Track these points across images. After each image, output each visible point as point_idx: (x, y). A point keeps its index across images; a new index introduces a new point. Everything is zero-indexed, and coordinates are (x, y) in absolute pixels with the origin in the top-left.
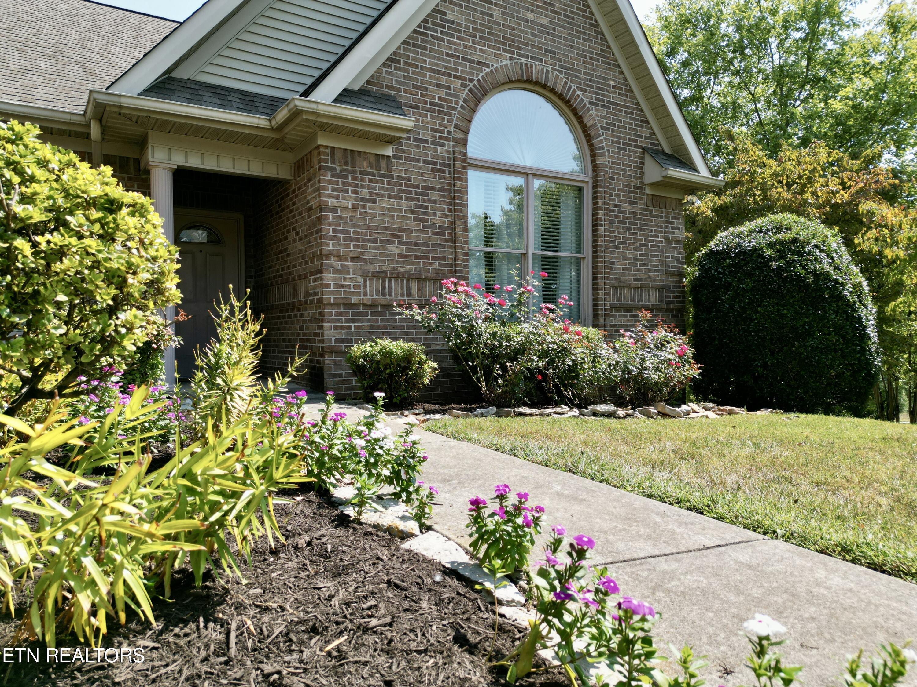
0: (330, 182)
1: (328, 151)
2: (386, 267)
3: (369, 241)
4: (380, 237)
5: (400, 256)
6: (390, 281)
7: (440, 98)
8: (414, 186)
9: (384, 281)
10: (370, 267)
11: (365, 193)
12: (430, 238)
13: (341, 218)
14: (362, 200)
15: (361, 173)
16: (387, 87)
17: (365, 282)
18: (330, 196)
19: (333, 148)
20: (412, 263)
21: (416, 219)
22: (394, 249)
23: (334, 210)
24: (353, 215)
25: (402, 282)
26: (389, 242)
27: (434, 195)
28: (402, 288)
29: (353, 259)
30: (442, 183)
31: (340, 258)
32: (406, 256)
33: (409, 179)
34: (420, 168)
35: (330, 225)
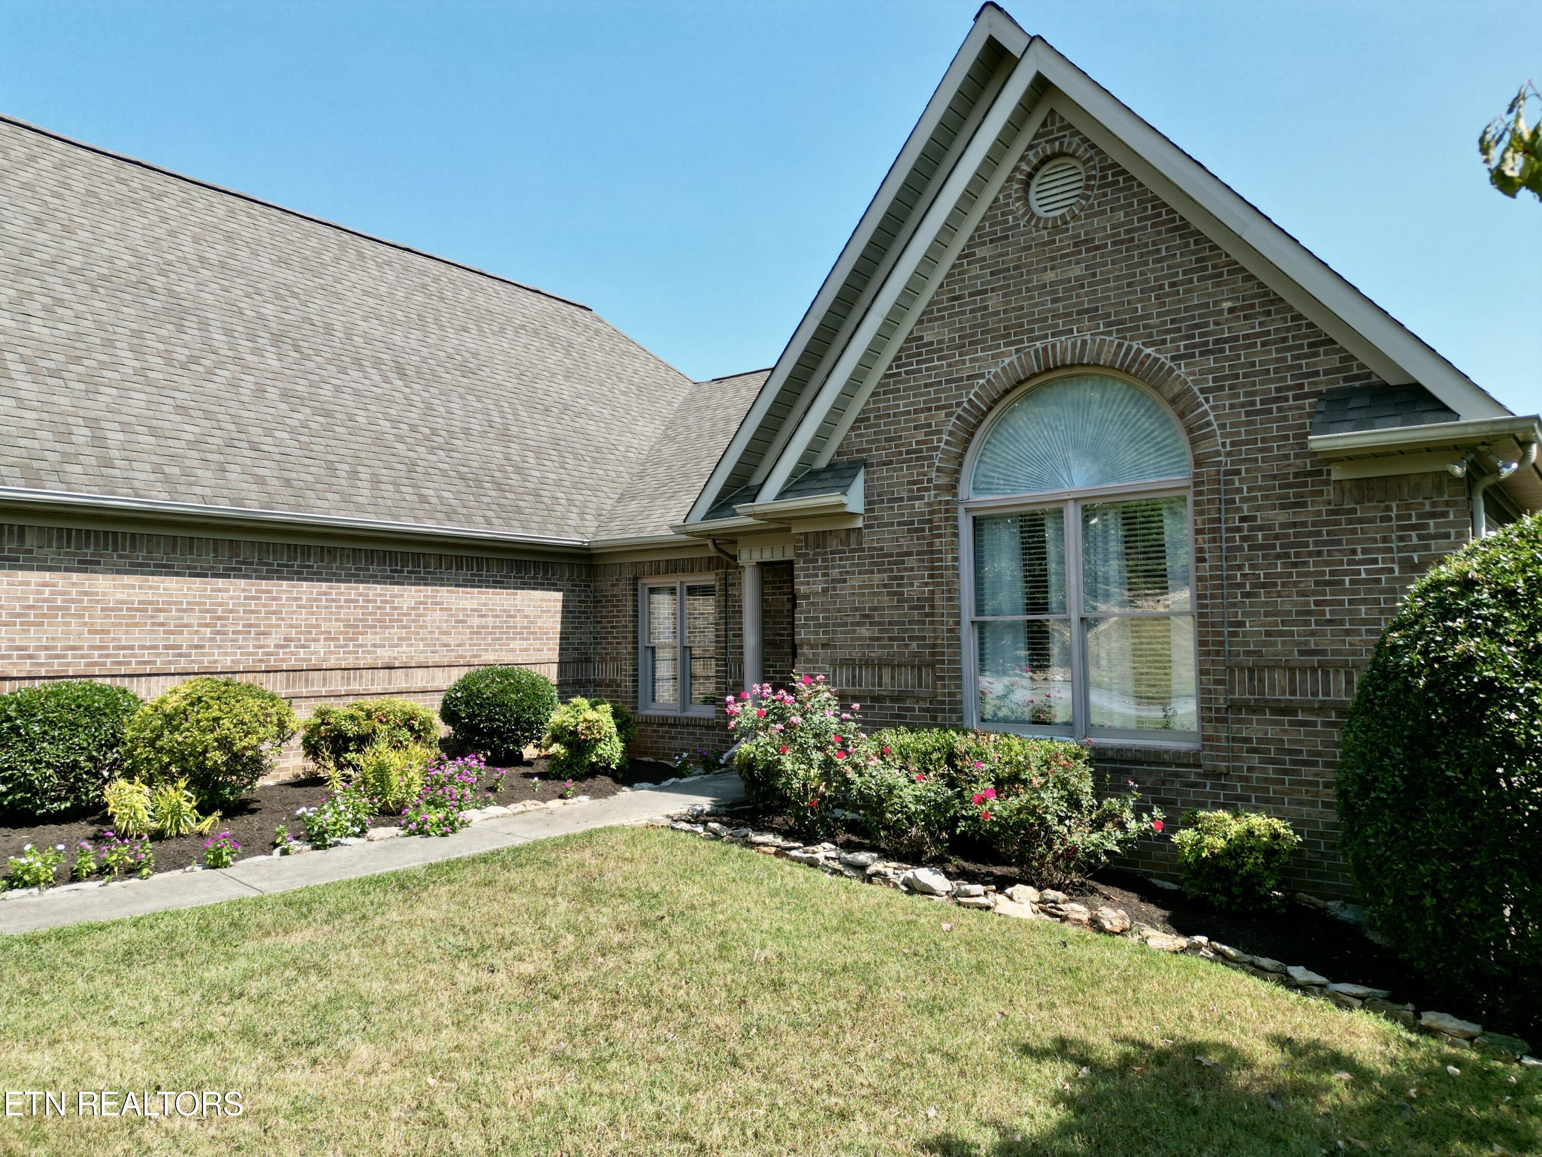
0: (802, 569)
1: (802, 537)
2: (856, 654)
3: (839, 625)
4: (850, 620)
5: (871, 639)
6: (860, 668)
7: (917, 443)
8: (886, 555)
9: (854, 669)
10: (840, 654)
11: (835, 573)
12: (905, 614)
13: (813, 604)
14: (833, 581)
15: (832, 553)
16: (858, 451)
17: (835, 670)
18: (802, 583)
19: (806, 534)
20: (885, 647)
21: (889, 594)
22: (864, 631)
23: (807, 597)
24: (824, 599)
25: (873, 668)
26: (859, 624)
27: (912, 561)
28: (873, 676)
29: (824, 646)
30: (920, 545)
31: (812, 647)
32: (878, 639)
33: (882, 549)
34: (894, 532)
35: (801, 613)
